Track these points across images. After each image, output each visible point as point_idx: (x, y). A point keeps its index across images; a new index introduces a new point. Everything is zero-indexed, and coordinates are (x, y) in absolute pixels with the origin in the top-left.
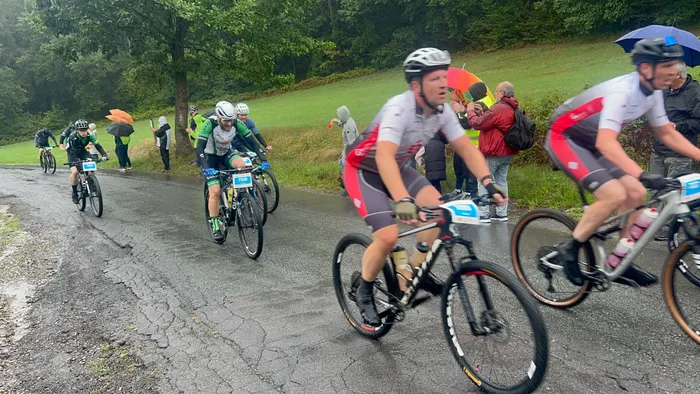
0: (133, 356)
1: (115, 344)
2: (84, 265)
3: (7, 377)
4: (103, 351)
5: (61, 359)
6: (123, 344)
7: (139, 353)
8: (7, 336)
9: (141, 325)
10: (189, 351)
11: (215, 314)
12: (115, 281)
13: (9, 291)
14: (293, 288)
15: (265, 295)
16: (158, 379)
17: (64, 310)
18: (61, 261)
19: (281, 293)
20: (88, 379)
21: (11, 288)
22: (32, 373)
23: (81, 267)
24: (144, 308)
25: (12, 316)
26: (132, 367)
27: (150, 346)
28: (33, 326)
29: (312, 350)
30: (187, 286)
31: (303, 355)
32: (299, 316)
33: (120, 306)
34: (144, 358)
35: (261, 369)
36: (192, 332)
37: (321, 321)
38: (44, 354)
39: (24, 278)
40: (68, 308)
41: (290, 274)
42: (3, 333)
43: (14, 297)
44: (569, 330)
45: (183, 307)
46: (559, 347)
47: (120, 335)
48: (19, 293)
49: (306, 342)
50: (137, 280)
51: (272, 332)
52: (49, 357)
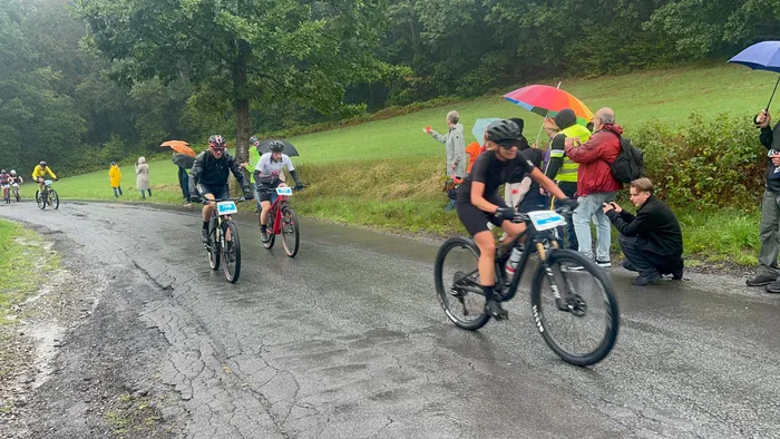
0: (153, 408)
1: (135, 395)
2: (121, 306)
3: (20, 426)
4: (123, 402)
5: (79, 408)
6: (145, 395)
7: (158, 406)
8: (27, 383)
9: (167, 372)
10: (213, 405)
11: (248, 365)
12: (149, 324)
13: (37, 333)
14: (339, 338)
15: (306, 345)
16: (175, 434)
17: (91, 355)
18: (96, 302)
19: (324, 342)
20: (102, 432)
21: (40, 330)
22: (46, 423)
23: (117, 309)
24: (174, 355)
25: (37, 360)
27: (173, 397)
28: (56, 372)
29: (346, 407)
30: (223, 333)
31: (336, 412)
32: (338, 369)
33: (149, 352)
34: (164, 411)
35: (287, 427)
36: (220, 384)
37: (362, 375)
38: (61, 403)
39: (55, 320)
40: (95, 353)
41: (335, 321)
42: (23, 378)
43: (42, 340)
44: (646, 393)
45: (215, 355)
46: (630, 414)
47: (143, 385)
48: (47, 336)
49: (341, 398)
50: (173, 325)
51: (306, 386)
52: (66, 407)
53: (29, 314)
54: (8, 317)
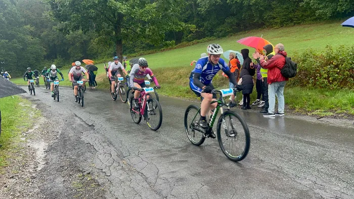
0: (94, 180)
1: (85, 173)
2: (71, 134)
3: (34, 188)
4: (79, 177)
5: (60, 180)
6: (89, 173)
7: (96, 178)
8: (34, 168)
9: (98, 164)
10: (121, 178)
11: (134, 160)
12: (86, 142)
13: (35, 146)
14: (173, 148)
15: (159, 151)
16: (106, 191)
17: (61, 156)
18: (60, 132)
19: (167, 150)
20: (72, 190)
21: (37, 144)
22: (46, 186)
23: (70, 135)
24: (99, 156)
25: (37, 159)
26: (93, 185)
27: (102, 175)
28: (47, 163)
29: (182, 179)
30: (121, 146)
31: (177, 182)
32: (175, 162)
33: (88, 154)
34: (99, 181)
35: (157, 188)
36: (123, 169)
37: (186, 165)
38: (52, 177)
39: (43, 140)
40: (63, 155)
41: (171, 141)
42: (33, 166)
43: (38, 149)
44: (316, 173)
45: (118, 156)
46: (311, 182)
47: (88, 169)
48: (40, 147)
49: (178, 175)
50: (97, 142)
51: (162, 170)
52: (54, 179)
53: (30, 137)
54: (22, 139)
